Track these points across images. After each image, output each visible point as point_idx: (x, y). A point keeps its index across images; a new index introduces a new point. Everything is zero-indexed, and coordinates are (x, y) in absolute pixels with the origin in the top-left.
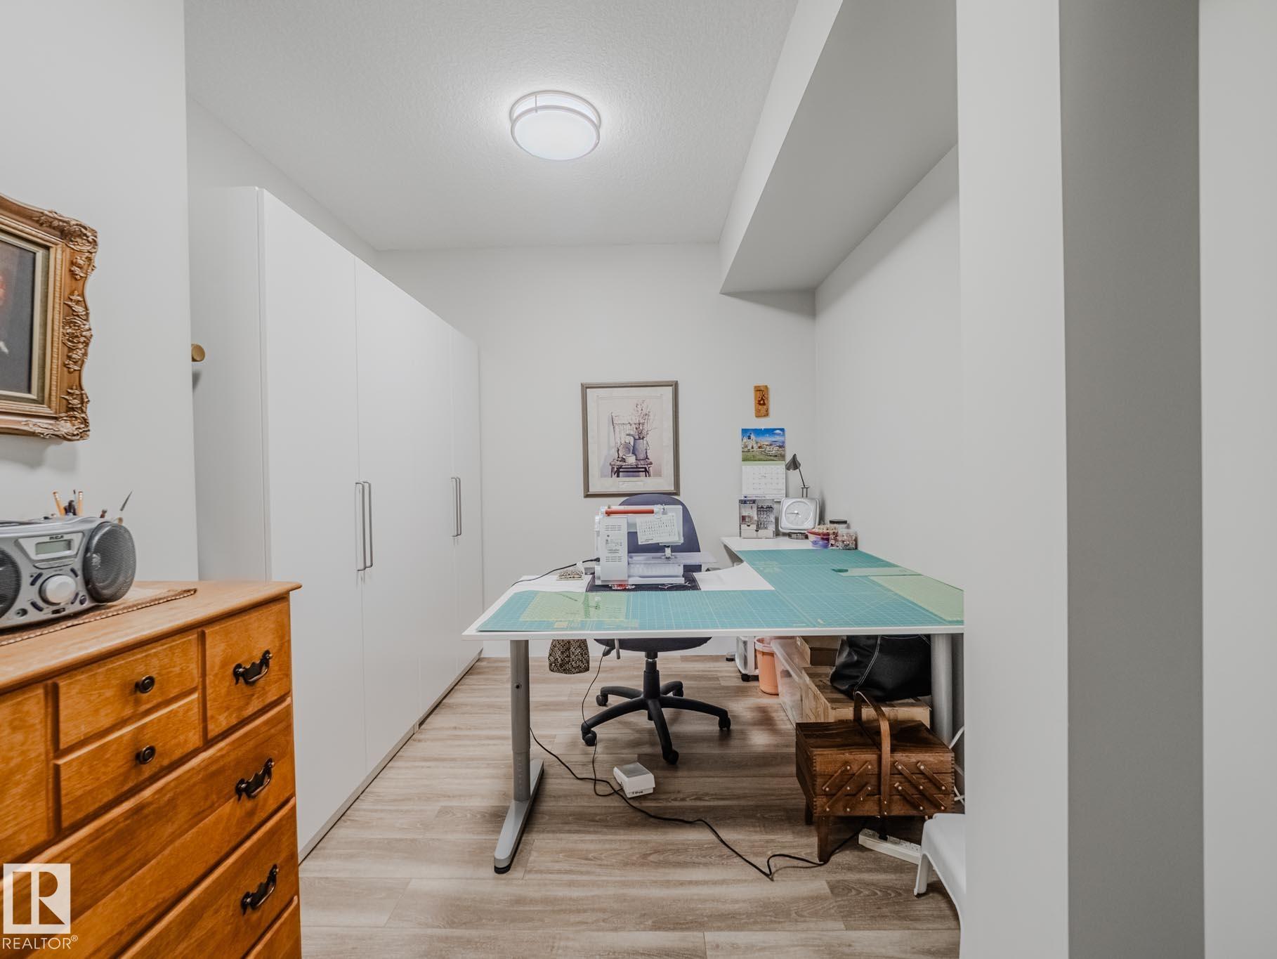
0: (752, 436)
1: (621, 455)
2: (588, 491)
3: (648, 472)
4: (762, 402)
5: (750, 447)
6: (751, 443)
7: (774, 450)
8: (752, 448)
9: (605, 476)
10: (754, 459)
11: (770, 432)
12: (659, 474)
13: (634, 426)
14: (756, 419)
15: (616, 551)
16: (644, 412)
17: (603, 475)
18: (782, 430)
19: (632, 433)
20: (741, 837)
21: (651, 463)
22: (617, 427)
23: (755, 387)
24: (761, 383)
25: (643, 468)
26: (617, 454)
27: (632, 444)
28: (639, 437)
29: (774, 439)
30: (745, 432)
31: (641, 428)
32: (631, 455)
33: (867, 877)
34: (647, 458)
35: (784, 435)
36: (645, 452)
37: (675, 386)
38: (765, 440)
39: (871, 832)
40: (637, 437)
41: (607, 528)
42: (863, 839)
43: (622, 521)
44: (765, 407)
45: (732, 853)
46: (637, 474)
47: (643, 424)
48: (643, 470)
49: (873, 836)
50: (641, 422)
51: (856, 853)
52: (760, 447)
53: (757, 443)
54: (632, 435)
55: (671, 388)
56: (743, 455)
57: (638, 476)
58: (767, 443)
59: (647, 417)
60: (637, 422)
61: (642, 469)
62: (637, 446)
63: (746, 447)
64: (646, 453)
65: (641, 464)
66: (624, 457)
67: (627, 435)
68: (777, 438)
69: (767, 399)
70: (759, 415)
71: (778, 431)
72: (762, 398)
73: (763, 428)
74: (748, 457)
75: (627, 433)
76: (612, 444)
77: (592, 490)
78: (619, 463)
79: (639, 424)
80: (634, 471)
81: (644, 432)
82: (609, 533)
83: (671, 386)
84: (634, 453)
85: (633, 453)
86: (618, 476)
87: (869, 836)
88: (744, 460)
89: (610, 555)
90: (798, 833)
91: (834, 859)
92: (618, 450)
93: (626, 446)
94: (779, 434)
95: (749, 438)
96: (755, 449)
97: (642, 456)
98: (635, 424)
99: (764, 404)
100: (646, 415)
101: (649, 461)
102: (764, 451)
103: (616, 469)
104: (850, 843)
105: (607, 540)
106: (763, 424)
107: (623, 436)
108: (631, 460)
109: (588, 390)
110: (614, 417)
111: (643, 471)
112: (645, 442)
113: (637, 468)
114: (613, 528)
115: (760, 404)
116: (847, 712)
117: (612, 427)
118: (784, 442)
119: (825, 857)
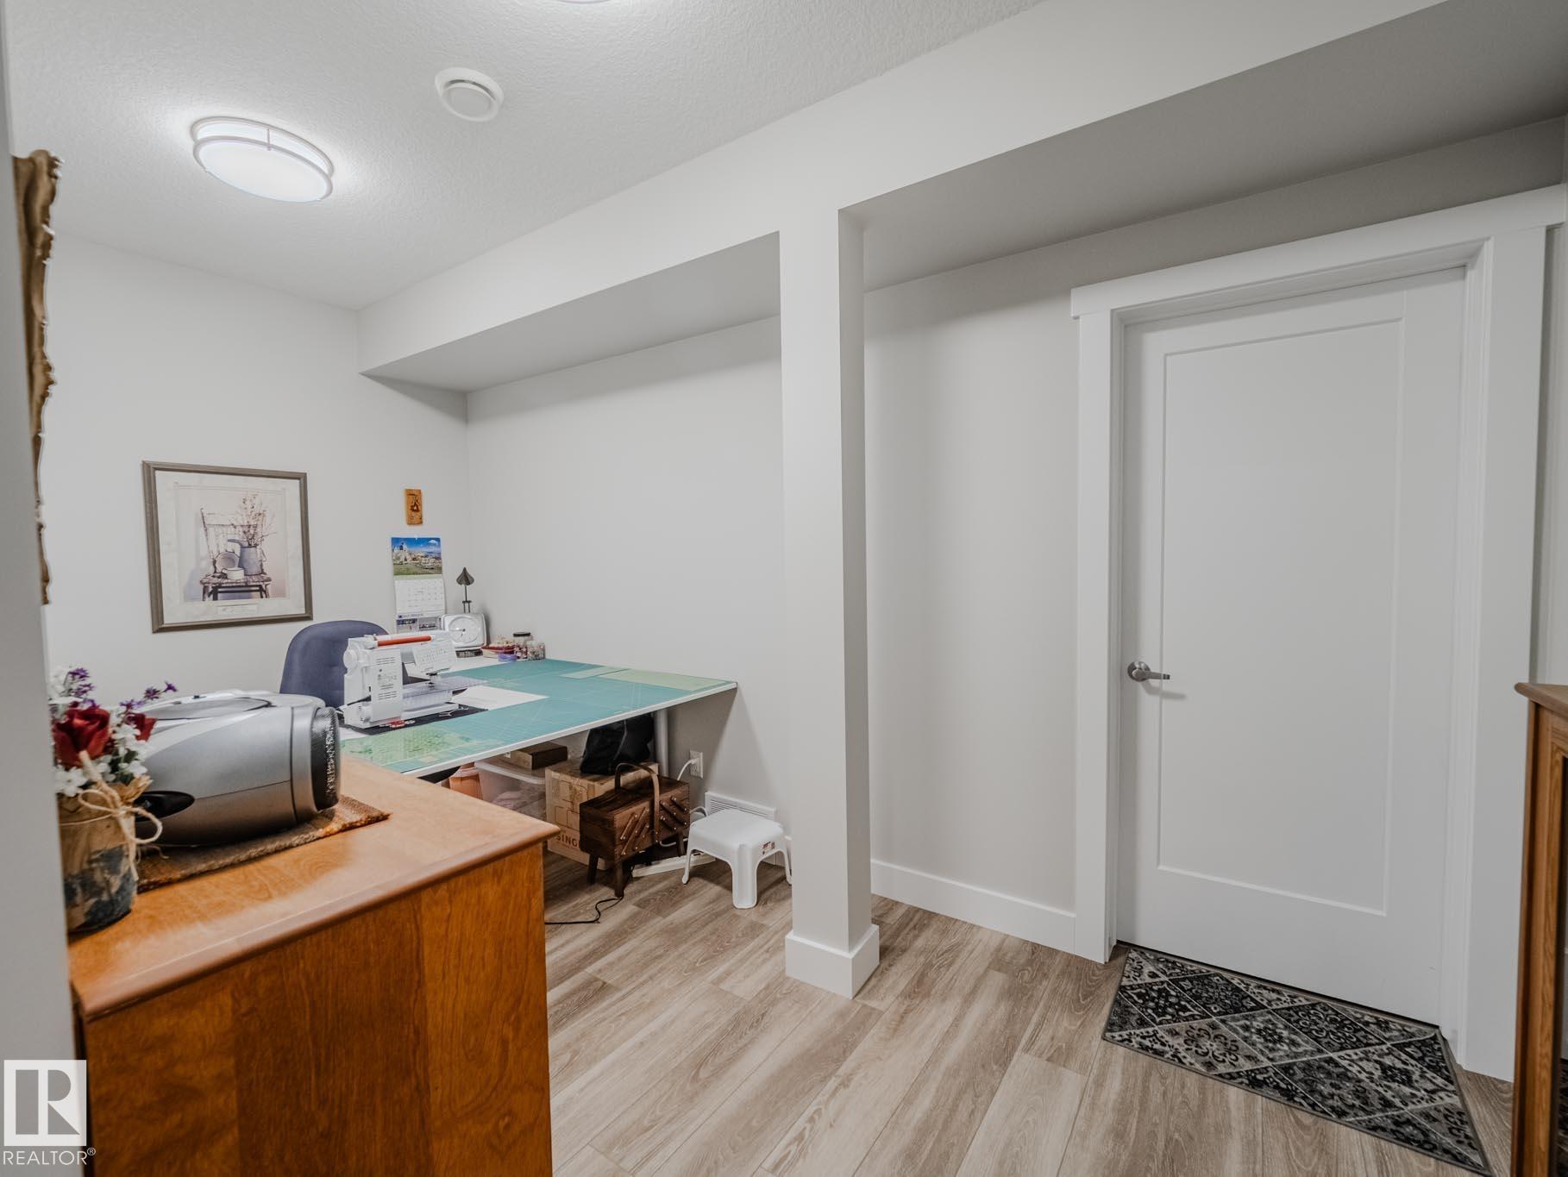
0: (405, 546)
1: (219, 570)
2: (163, 623)
3: (265, 592)
4: (415, 508)
5: (402, 559)
6: (405, 554)
7: (430, 562)
8: (406, 560)
9: (193, 599)
10: (408, 572)
11: (424, 541)
12: (281, 593)
13: (241, 529)
14: (408, 527)
15: (390, 686)
16: (257, 510)
17: (188, 598)
18: (438, 540)
19: (237, 538)
20: (553, 914)
21: (269, 580)
22: (211, 530)
23: (407, 490)
24: (414, 486)
25: (257, 586)
26: (212, 568)
27: (238, 552)
28: (250, 545)
29: (431, 550)
30: (396, 542)
31: (252, 532)
32: (236, 568)
33: (652, 890)
34: (263, 572)
35: (439, 544)
36: (259, 565)
37: (301, 478)
38: (420, 551)
39: (638, 866)
40: (246, 544)
41: (379, 662)
42: (636, 872)
43: (395, 652)
44: (418, 513)
45: (555, 926)
46: (246, 594)
47: (255, 527)
48: (258, 588)
49: (642, 867)
50: (252, 523)
51: (635, 883)
52: (414, 559)
53: (410, 554)
54: (238, 542)
55: (298, 481)
56: (395, 569)
57: (249, 598)
58: (421, 554)
59: (260, 518)
60: (246, 524)
61: (255, 587)
62: (246, 556)
63: (398, 558)
64: (261, 565)
65: (254, 581)
66: (224, 571)
67: (229, 541)
68: (432, 549)
69: (421, 505)
70: (411, 522)
71: (432, 541)
72: (414, 505)
73: (416, 537)
74: (401, 570)
75: (230, 537)
76: (204, 552)
77: (168, 620)
78: (216, 580)
79: (249, 526)
80: (241, 590)
81: (257, 539)
82: (382, 667)
83: (299, 479)
84: (241, 566)
85: (239, 567)
86: (215, 598)
87: (638, 868)
88: (397, 573)
89: (384, 691)
90: (591, 891)
91: (627, 891)
92: (214, 562)
93: (229, 557)
94: (435, 545)
95: (401, 548)
96: (408, 561)
97: (255, 569)
98: (242, 526)
99: (418, 510)
100: (260, 514)
101: (265, 577)
102: (420, 564)
103: (210, 589)
104: (628, 879)
105: (379, 676)
106: (415, 532)
107: (222, 543)
108: (237, 575)
109: (157, 472)
110: (205, 515)
111: (257, 591)
112: (259, 551)
113: (247, 586)
114: (386, 661)
115: (413, 510)
116: (610, 784)
117: (202, 529)
118: (440, 554)
119: (620, 895)
